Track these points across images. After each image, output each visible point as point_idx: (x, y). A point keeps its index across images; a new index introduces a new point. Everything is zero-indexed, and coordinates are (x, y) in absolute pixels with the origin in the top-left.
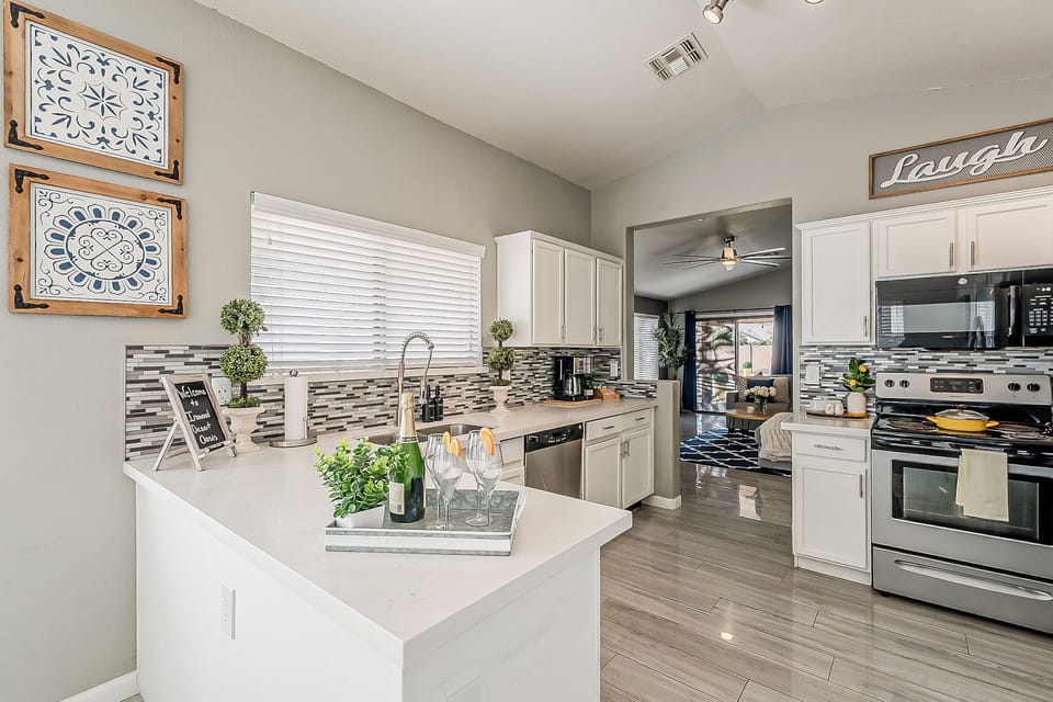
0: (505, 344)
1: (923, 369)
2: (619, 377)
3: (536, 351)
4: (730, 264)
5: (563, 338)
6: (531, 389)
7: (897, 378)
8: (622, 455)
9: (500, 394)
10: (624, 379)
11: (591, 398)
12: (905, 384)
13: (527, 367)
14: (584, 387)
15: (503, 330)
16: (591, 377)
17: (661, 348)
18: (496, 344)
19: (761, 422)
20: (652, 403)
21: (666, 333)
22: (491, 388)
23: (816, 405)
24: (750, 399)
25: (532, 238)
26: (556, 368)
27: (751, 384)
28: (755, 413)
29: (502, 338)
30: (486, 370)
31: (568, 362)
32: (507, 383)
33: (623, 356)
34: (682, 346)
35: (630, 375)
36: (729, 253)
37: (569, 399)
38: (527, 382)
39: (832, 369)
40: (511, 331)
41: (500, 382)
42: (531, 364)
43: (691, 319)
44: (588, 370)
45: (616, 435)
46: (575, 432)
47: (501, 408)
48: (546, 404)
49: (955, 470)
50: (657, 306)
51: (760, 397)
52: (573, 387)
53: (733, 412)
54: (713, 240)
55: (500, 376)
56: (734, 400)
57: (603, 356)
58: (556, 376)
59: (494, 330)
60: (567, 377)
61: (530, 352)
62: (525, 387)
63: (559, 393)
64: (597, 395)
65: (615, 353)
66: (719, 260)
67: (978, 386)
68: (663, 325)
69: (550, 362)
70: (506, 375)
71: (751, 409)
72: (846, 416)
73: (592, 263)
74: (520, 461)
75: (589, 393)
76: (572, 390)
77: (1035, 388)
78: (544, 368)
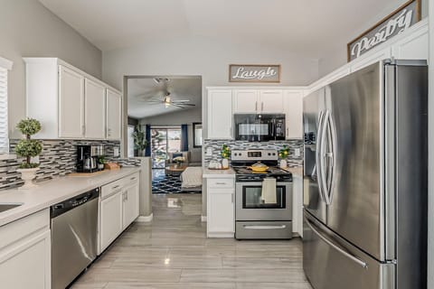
0: (32, 137)
1: (244, 149)
2: (119, 156)
3: (63, 142)
4: (168, 105)
5: (84, 134)
6: (58, 168)
7: (238, 152)
8: (123, 200)
9: (27, 174)
10: (122, 157)
11: (102, 169)
12: (240, 154)
13: (55, 152)
14: (98, 162)
15: (30, 127)
16: (102, 157)
17: (135, 140)
18: (24, 137)
19: (182, 172)
20: (139, 169)
21: (138, 135)
22: (19, 170)
23: (211, 165)
24: (174, 162)
25: (58, 64)
26: (78, 152)
27: (175, 156)
28: (178, 168)
29: (28, 132)
30: (14, 157)
31: (87, 149)
32: (35, 166)
33: (122, 145)
34: (145, 140)
35: (126, 155)
36: (168, 99)
37: (88, 171)
38: (54, 163)
39: (217, 149)
40: (39, 128)
41: (28, 165)
42: (58, 151)
43: (148, 128)
44: (101, 153)
45: (120, 190)
46: (94, 194)
47: (29, 184)
48: (70, 176)
49: (261, 187)
50: (134, 122)
51: (179, 161)
52: (90, 163)
53: (168, 168)
54: (161, 93)
55: (28, 160)
56: (168, 163)
57: (110, 145)
58: (79, 157)
59: (22, 126)
60: (86, 158)
61: (58, 143)
62: (53, 167)
63: (80, 168)
64: (106, 167)
65: (117, 143)
66: (163, 102)
67: (260, 154)
68: (136, 130)
69: (73, 149)
70: (35, 160)
71: (176, 166)
72: (223, 169)
73: (104, 91)
74: (46, 226)
75: (101, 166)
76: (90, 165)
77: (274, 154)
78: (70, 153)
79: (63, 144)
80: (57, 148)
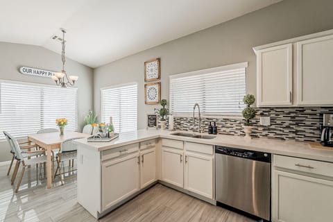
6: (294, 132)
61: (294, 110)
62: (287, 130)
79: (303, 111)
80: (292, 115)
